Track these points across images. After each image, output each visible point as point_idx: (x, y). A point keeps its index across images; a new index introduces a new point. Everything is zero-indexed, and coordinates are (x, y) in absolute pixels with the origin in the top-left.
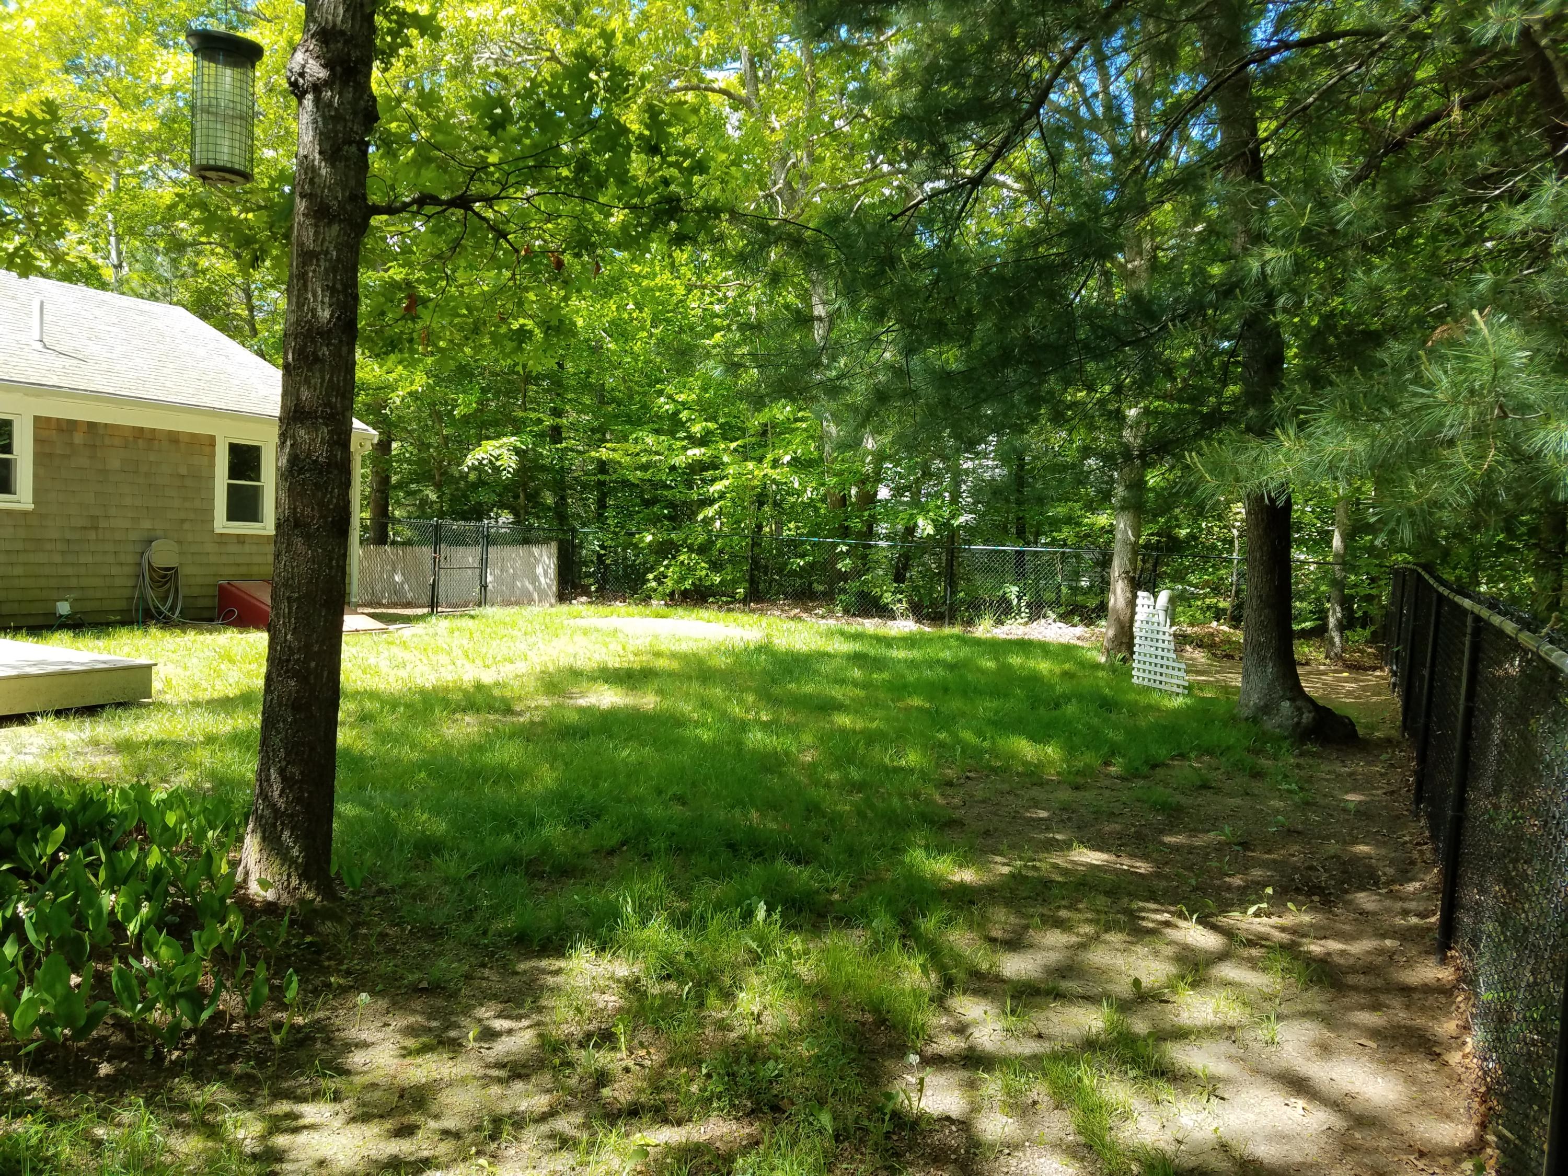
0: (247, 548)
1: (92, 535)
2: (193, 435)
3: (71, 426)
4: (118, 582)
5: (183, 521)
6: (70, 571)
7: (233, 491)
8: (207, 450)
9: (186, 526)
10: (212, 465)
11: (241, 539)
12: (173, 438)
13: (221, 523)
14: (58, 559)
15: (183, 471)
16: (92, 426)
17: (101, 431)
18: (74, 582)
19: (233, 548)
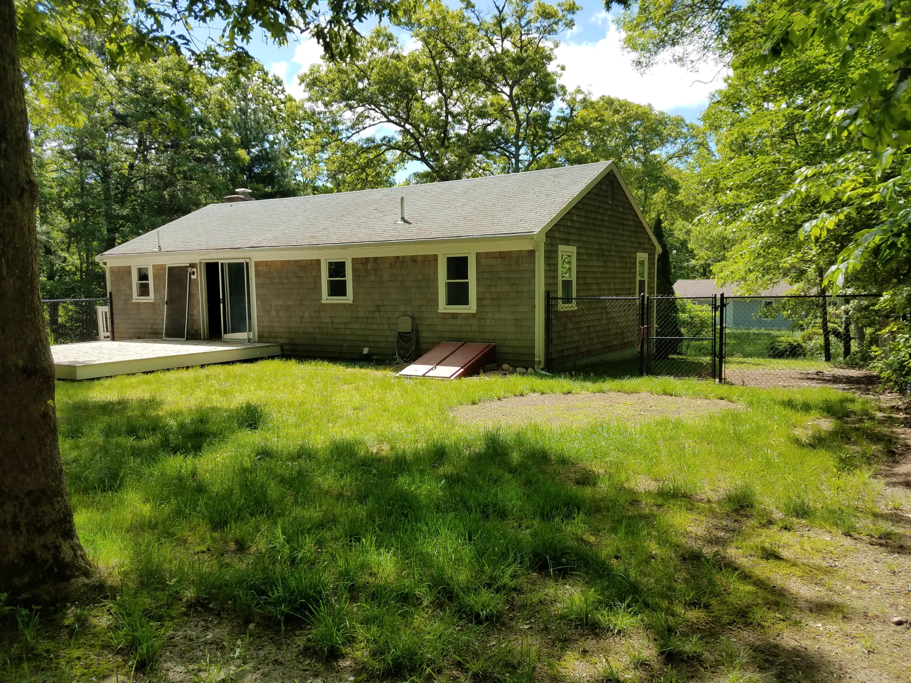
0: (459, 322)
1: (377, 315)
2: (425, 256)
3: (367, 259)
4: (390, 339)
5: (421, 306)
6: (368, 332)
7: (450, 286)
8: (433, 263)
9: (423, 309)
10: (436, 272)
11: (454, 316)
12: (414, 259)
13: (443, 307)
14: (363, 327)
15: (419, 277)
16: (376, 259)
17: (379, 261)
18: (371, 338)
19: (451, 322)
